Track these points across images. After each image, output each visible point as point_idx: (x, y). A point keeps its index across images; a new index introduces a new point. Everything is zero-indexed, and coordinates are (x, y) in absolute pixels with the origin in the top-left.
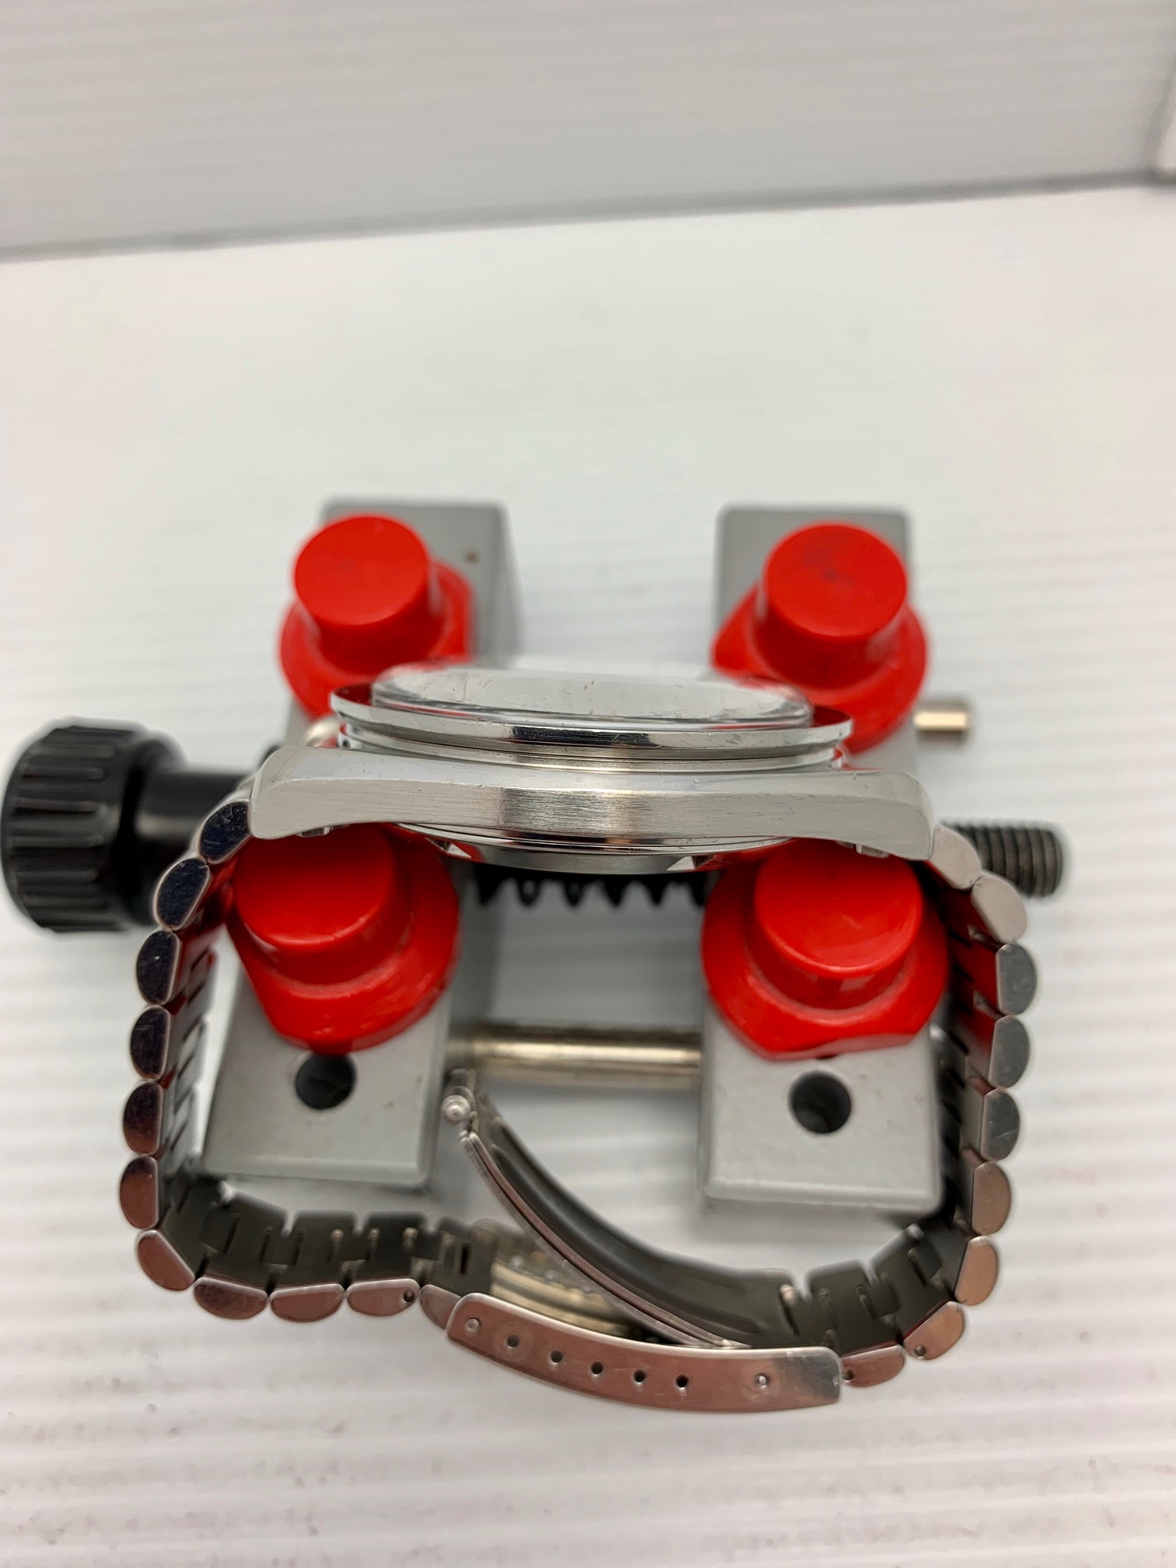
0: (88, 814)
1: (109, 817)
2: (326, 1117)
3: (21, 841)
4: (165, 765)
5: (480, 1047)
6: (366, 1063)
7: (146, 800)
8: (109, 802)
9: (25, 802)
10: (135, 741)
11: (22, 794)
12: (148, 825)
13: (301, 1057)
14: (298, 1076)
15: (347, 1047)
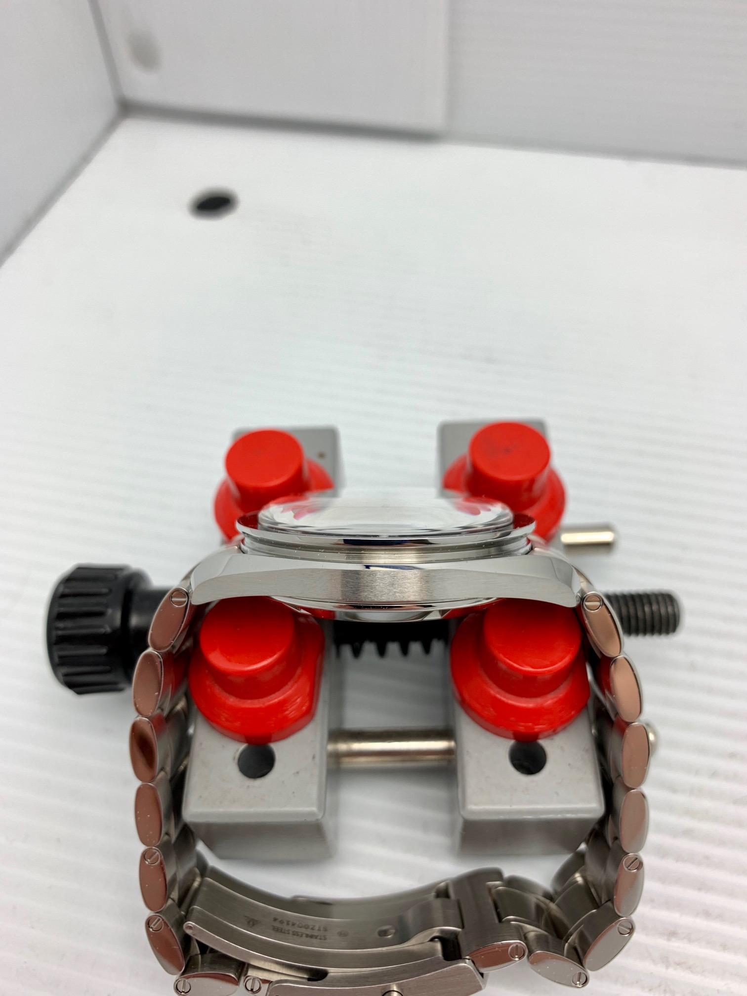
0: (101, 614)
1: (115, 616)
2: (258, 782)
3: (60, 633)
5: (343, 747)
6: (280, 749)
7: (135, 607)
8: (115, 606)
9: (62, 610)
10: (125, 573)
11: (61, 605)
13: (242, 747)
14: (239, 760)
15: (269, 739)
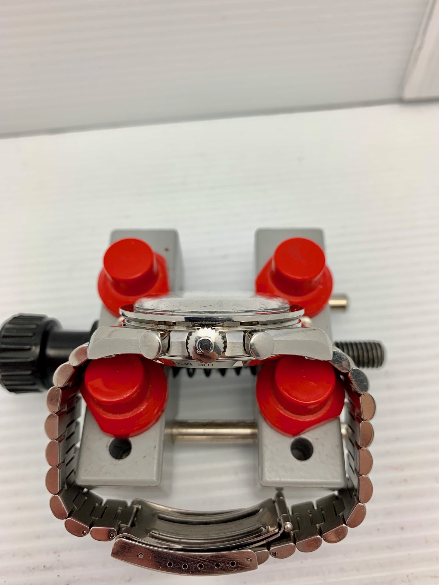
0: (28, 350)
1: (36, 350)
2: (121, 462)
4: (56, 330)
6: (135, 442)
7: (49, 343)
8: (36, 345)
10: (45, 321)
12: (51, 352)
13: (111, 440)
14: (110, 447)
15: (128, 435)
